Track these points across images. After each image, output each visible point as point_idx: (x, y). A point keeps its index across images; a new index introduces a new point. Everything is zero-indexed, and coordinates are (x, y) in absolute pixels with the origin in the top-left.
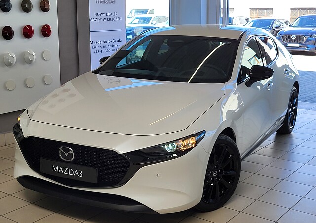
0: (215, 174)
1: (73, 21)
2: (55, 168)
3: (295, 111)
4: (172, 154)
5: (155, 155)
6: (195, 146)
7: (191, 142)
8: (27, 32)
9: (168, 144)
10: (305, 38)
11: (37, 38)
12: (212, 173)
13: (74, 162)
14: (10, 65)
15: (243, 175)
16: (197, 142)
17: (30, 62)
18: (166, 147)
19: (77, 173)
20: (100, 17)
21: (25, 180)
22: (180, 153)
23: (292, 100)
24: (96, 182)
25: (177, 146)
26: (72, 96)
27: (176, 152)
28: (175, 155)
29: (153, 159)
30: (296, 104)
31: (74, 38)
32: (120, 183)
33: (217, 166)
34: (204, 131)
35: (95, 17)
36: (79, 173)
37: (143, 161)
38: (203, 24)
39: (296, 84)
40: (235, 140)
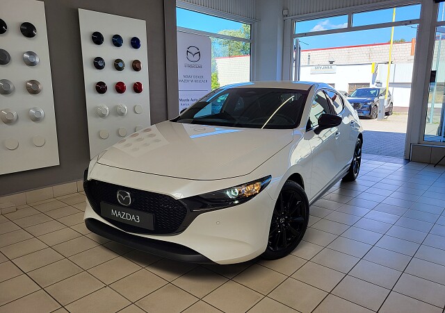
0: (282, 220)
1: (163, 81)
2: (114, 213)
3: (359, 160)
4: (233, 200)
5: (216, 201)
6: (260, 191)
7: (256, 188)
8: (120, 88)
9: (230, 189)
10: (361, 105)
11: (129, 93)
12: (279, 219)
13: (130, 207)
14: (103, 116)
15: (312, 220)
16: (262, 188)
17: (122, 114)
18: (228, 193)
19: (134, 218)
20: (187, 79)
21: (91, 223)
22: (243, 199)
23: (356, 150)
24: (153, 229)
25: (240, 192)
26: (157, 141)
27: (238, 198)
28: (237, 202)
29: (213, 206)
30: (360, 155)
31: (163, 96)
32: (178, 231)
33: (285, 213)
34: (270, 177)
35: (184, 79)
36: (136, 218)
37: (202, 208)
38: (278, 80)
39: (360, 136)
40: (303, 186)
